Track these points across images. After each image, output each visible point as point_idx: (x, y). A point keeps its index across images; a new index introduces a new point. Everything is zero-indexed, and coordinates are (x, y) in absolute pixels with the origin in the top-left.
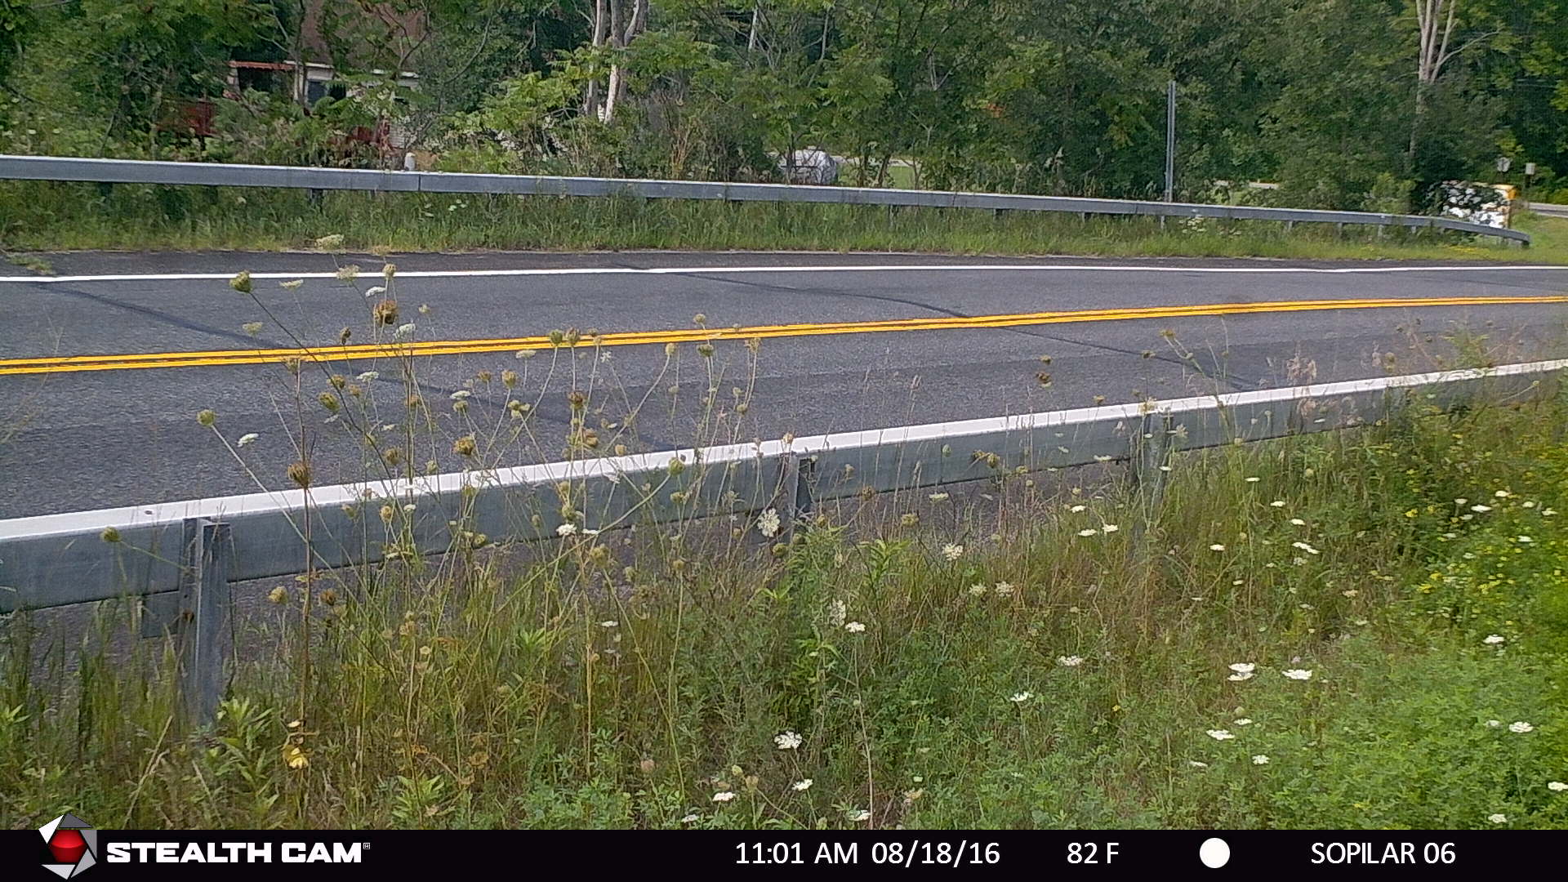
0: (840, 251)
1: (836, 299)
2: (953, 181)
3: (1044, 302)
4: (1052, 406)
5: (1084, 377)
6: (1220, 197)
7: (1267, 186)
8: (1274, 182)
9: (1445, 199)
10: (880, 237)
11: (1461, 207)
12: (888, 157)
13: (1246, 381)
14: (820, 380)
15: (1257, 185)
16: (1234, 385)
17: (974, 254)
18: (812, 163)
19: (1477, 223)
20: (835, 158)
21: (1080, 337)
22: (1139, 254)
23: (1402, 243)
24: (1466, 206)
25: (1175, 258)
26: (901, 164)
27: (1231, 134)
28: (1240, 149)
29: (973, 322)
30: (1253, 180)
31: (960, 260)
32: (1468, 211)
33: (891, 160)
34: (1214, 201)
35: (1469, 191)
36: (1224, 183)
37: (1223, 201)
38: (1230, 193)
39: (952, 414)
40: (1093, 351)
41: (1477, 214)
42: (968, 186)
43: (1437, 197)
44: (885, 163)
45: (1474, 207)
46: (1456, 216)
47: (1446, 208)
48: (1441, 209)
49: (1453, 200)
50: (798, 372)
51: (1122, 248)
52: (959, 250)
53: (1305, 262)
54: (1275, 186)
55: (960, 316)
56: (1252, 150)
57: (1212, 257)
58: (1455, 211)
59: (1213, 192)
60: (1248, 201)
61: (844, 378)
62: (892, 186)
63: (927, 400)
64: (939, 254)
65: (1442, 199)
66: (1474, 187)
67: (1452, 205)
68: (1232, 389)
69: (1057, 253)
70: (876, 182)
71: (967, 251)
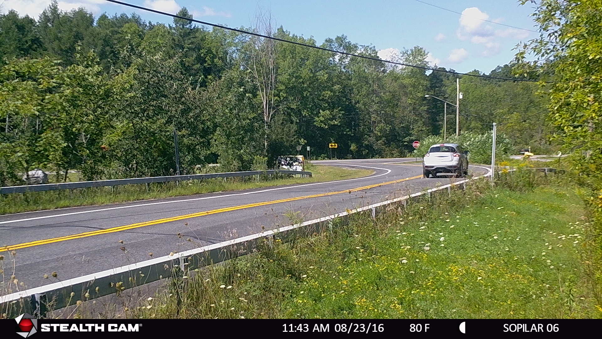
0: (52, 210)
1: (51, 228)
2: (95, 177)
3: (135, 219)
4: (142, 259)
5: (153, 246)
6: (198, 171)
7: (215, 165)
8: (217, 163)
9: (280, 163)
10: (67, 202)
11: (286, 165)
12: (68, 170)
13: (215, 240)
14: (46, 262)
15: (211, 165)
16: (211, 242)
17: (106, 204)
18: (36, 176)
19: (292, 170)
20: (47, 173)
21: (149, 231)
22: (170, 197)
23: (267, 180)
24: (288, 165)
25: (183, 196)
26: (72, 172)
27: (200, 147)
28: (203, 153)
29: (108, 231)
30: (209, 164)
31: (100, 207)
32: (289, 166)
33: (69, 171)
34: (196, 173)
35: (288, 159)
36: (199, 166)
37: (199, 172)
38: (202, 169)
39: (103, 268)
40: (156, 236)
41: (292, 167)
42: (101, 178)
43: (277, 163)
44: (67, 173)
45: (291, 165)
46: (285, 169)
47: (281, 166)
48: (279, 166)
49: (283, 163)
50: (38, 260)
51: (163, 195)
52: (100, 203)
53: (232, 191)
54: (218, 165)
55: (102, 229)
56: (209, 152)
57: (198, 194)
58: (284, 167)
59: (195, 170)
60: (209, 171)
61: (57, 260)
62: (70, 181)
63: (92, 264)
64: (92, 205)
65: (279, 163)
66: (289, 157)
67: (282, 165)
68: (210, 243)
69: (138, 200)
70: (64, 181)
71: (102, 203)
